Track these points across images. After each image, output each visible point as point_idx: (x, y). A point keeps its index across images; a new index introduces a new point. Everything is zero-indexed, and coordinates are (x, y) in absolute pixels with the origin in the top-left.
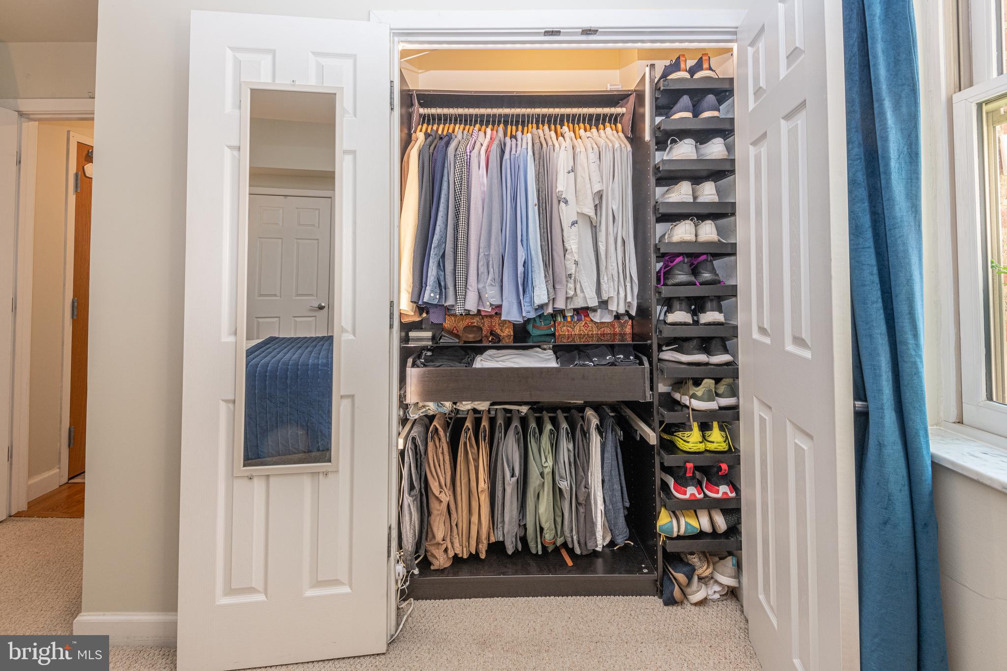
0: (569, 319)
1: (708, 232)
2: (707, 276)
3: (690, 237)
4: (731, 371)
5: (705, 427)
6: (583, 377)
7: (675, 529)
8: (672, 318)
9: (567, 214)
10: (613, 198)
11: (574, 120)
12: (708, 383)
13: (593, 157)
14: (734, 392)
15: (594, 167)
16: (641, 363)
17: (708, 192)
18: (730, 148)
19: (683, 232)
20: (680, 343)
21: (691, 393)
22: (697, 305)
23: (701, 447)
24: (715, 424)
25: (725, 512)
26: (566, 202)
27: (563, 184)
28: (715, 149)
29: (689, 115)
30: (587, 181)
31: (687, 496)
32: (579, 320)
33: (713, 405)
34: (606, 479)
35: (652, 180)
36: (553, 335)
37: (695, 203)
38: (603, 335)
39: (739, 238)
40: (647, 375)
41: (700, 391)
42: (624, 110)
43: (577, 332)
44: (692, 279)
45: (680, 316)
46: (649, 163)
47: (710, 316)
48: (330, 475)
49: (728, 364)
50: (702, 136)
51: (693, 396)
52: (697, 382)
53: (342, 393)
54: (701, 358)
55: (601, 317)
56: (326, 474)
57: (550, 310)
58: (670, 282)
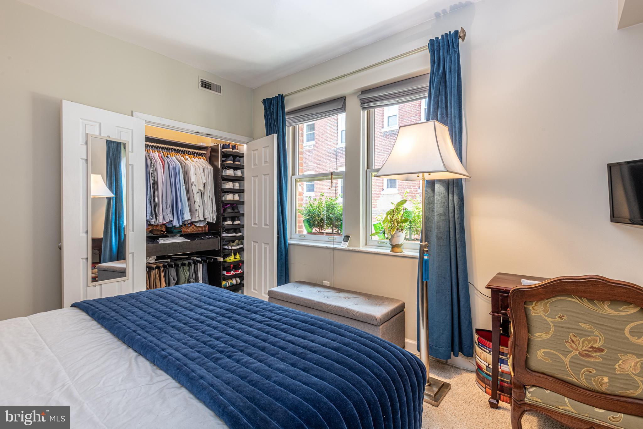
0: (187, 226)
1: (237, 197)
2: (236, 210)
3: (232, 199)
4: (242, 238)
5: (235, 255)
6: (201, 243)
7: (228, 284)
8: (226, 223)
9: (195, 189)
10: (209, 185)
11: (189, 153)
12: (237, 241)
13: (202, 170)
14: (242, 243)
15: (203, 174)
16: (217, 238)
17: (237, 186)
18: (243, 173)
19: (230, 197)
20: (228, 231)
21: (231, 245)
22: (233, 219)
23: (234, 260)
24: (238, 253)
25: (239, 277)
26: (195, 185)
27: (193, 179)
28: (239, 173)
29: (232, 162)
30: (201, 178)
31: (231, 274)
32: (191, 226)
33: (238, 247)
34: (204, 277)
35: (221, 180)
36: (181, 232)
37: (233, 189)
38: (199, 231)
39: (246, 199)
40: (219, 241)
41: (235, 244)
42: (205, 152)
43: (190, 230)
44: (232, 211)
45: (229, 222)
46: (220, 175)
47: (237, 222)
48: (126, 281)
49: (241, 236)
50: (235, 168)
51: (233, 246)
52: (233, 242)
53: (130, 252)
54: (234, 234)
55: (200, 224)
56: (124, 281)
57: (190, 222)
58: (226, 212)
